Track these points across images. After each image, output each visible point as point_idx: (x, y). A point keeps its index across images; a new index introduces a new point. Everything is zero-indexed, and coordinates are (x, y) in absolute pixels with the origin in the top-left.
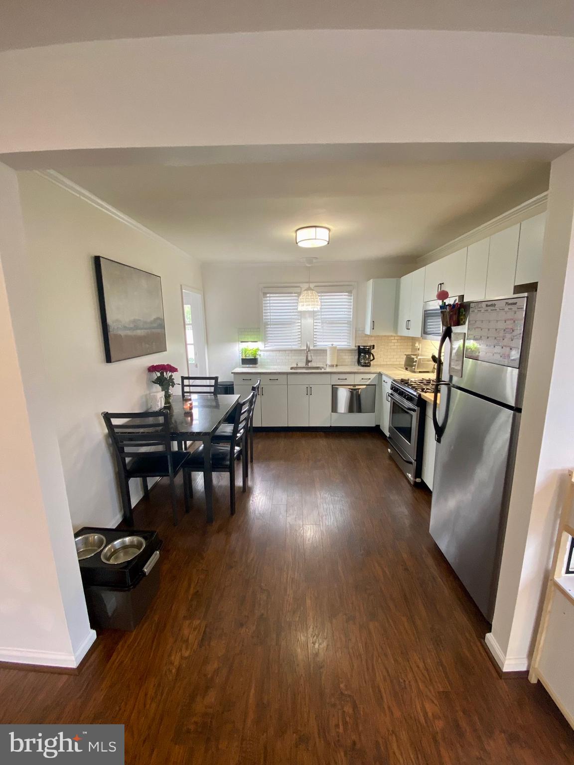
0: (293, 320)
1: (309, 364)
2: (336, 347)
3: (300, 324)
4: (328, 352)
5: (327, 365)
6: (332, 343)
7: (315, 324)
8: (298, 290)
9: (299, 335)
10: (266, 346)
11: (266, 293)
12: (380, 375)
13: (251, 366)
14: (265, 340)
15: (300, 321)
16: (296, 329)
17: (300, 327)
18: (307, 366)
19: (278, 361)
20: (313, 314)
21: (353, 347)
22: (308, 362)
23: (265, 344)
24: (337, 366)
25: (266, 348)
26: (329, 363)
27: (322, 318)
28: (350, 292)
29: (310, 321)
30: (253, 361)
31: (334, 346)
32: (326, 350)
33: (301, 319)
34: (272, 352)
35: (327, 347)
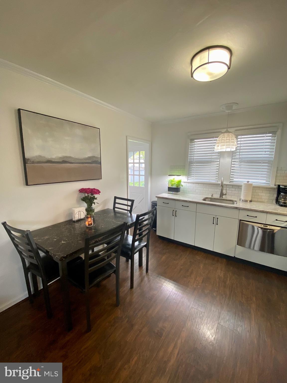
0: (212, 160)
1: (224, 196)
2: (252, 184)
3: (218, 163)
5: (240, 200)
6: (248, 180)
7: (233, 163)
9: (217, 172)
10: (188, 179)
11: (193, 139)
13: (174, 193)
14: (188, 174)
15: (219, 161)
16: (214, 167)
17: (218, 165)
18: (221, 198)
20: (232, 154)
21: (273, 186)
22: (222, 194)
23: (188, 178)
24: (251, 201)
25: (189, 181)
26: (242, 198)
27: (239, 158)
29: (228, 160)
30: (177, 190)
31: (249, 183)
32: (241, 186)
33: (220, 159)
34: (193, 184)
35: (242, 183)
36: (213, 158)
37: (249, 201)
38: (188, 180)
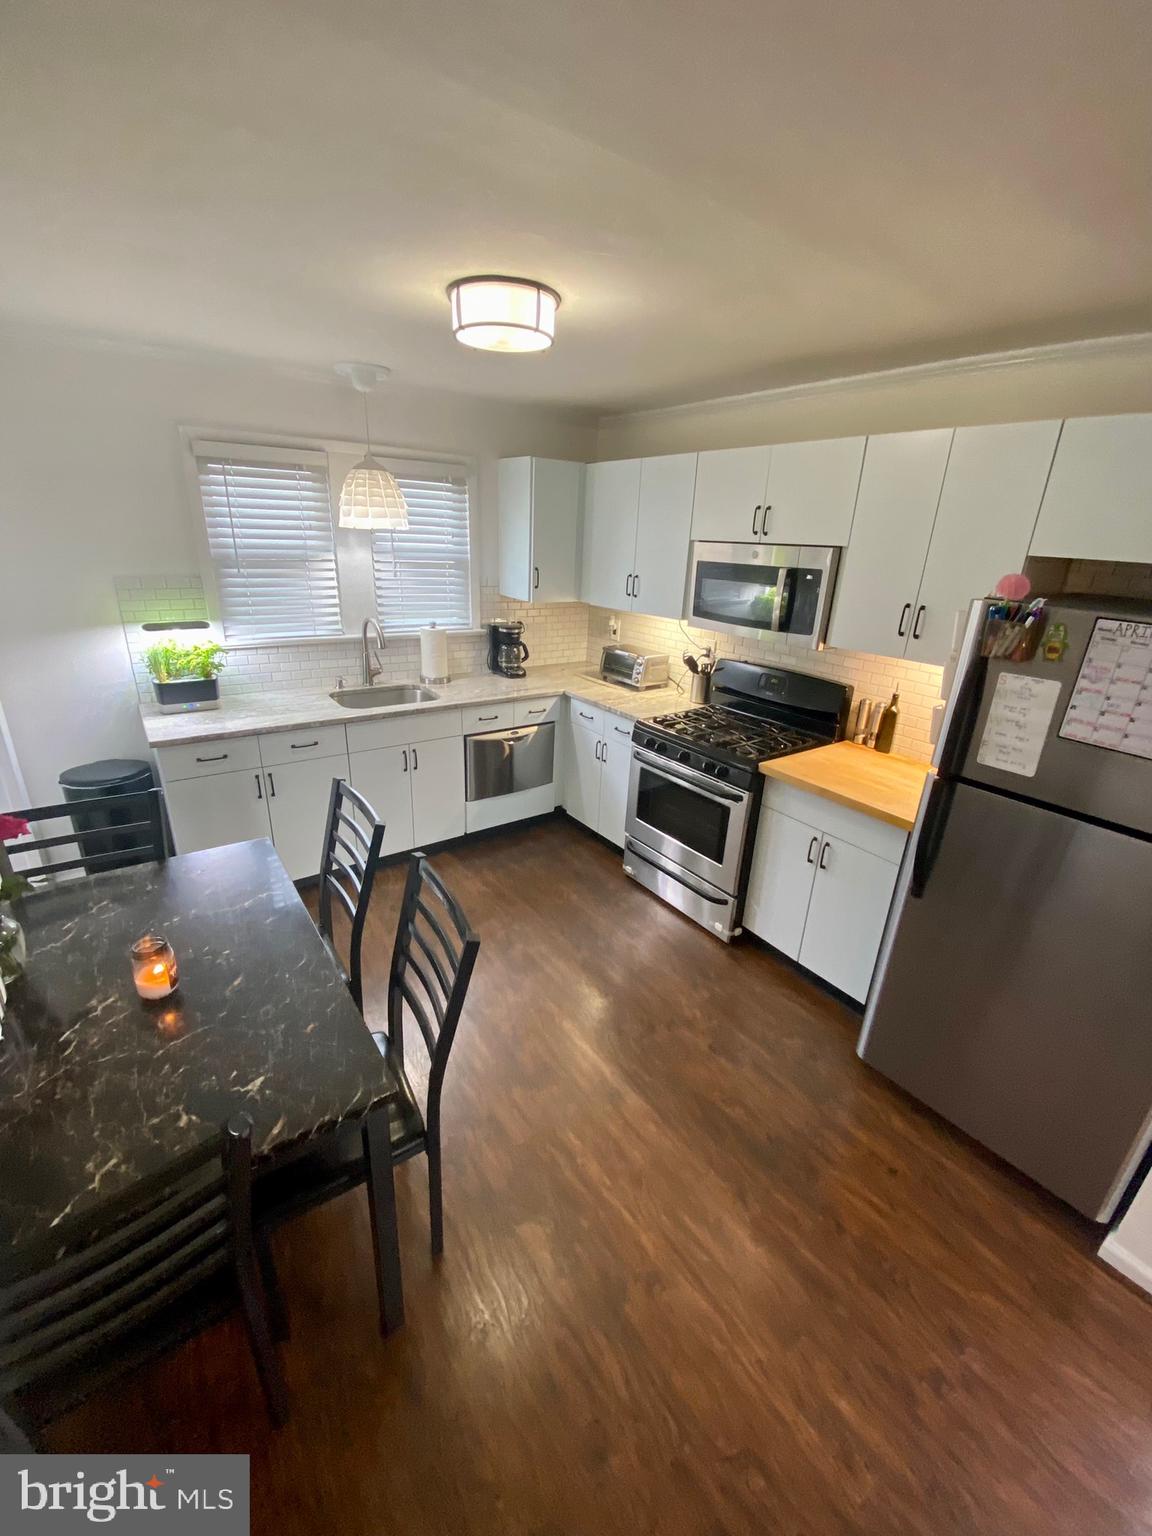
0: (310, 553)
1: (376, 680)
2: (442, 630)
3: (332, 565)
4: (425, 646)
6: (432, 620)
7: (377, 566)
8: (315, 459)
9: (334, 596)
10: (231, 633)
11: (203, 460)
12: (565, 699)
13: (198, 705)
14: (223, 614)
15: (333, 558)
16: (323, 580)
17: (334, 574)
18: (369, 686)
19: (277, 676)
20: (368, 537)
21: (476, 628)
22: (370, 674)
23: (225, 629)
24: (449, 680)
25: (238, 642)
26: (429, 672)
27: (394, 550)
28: (458, 481)
29: (360, 556)
30: (202, 691)
31: (438, 628)
32: (417, 640)
33: (335, 550)
34: (254, 652)
35: (418, 629)
36: (312, 548)
37: (445, 680)
38: (226, 637)
